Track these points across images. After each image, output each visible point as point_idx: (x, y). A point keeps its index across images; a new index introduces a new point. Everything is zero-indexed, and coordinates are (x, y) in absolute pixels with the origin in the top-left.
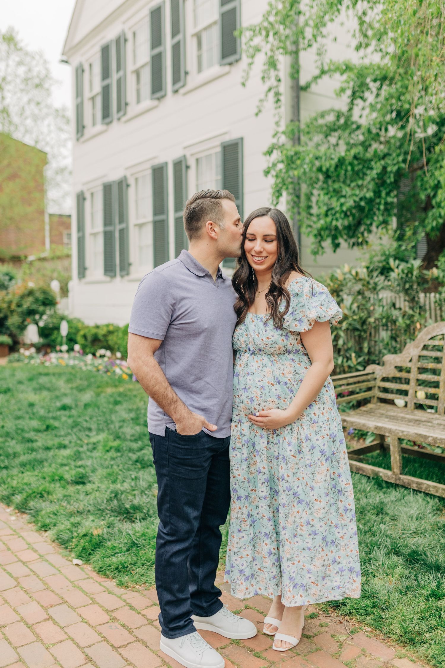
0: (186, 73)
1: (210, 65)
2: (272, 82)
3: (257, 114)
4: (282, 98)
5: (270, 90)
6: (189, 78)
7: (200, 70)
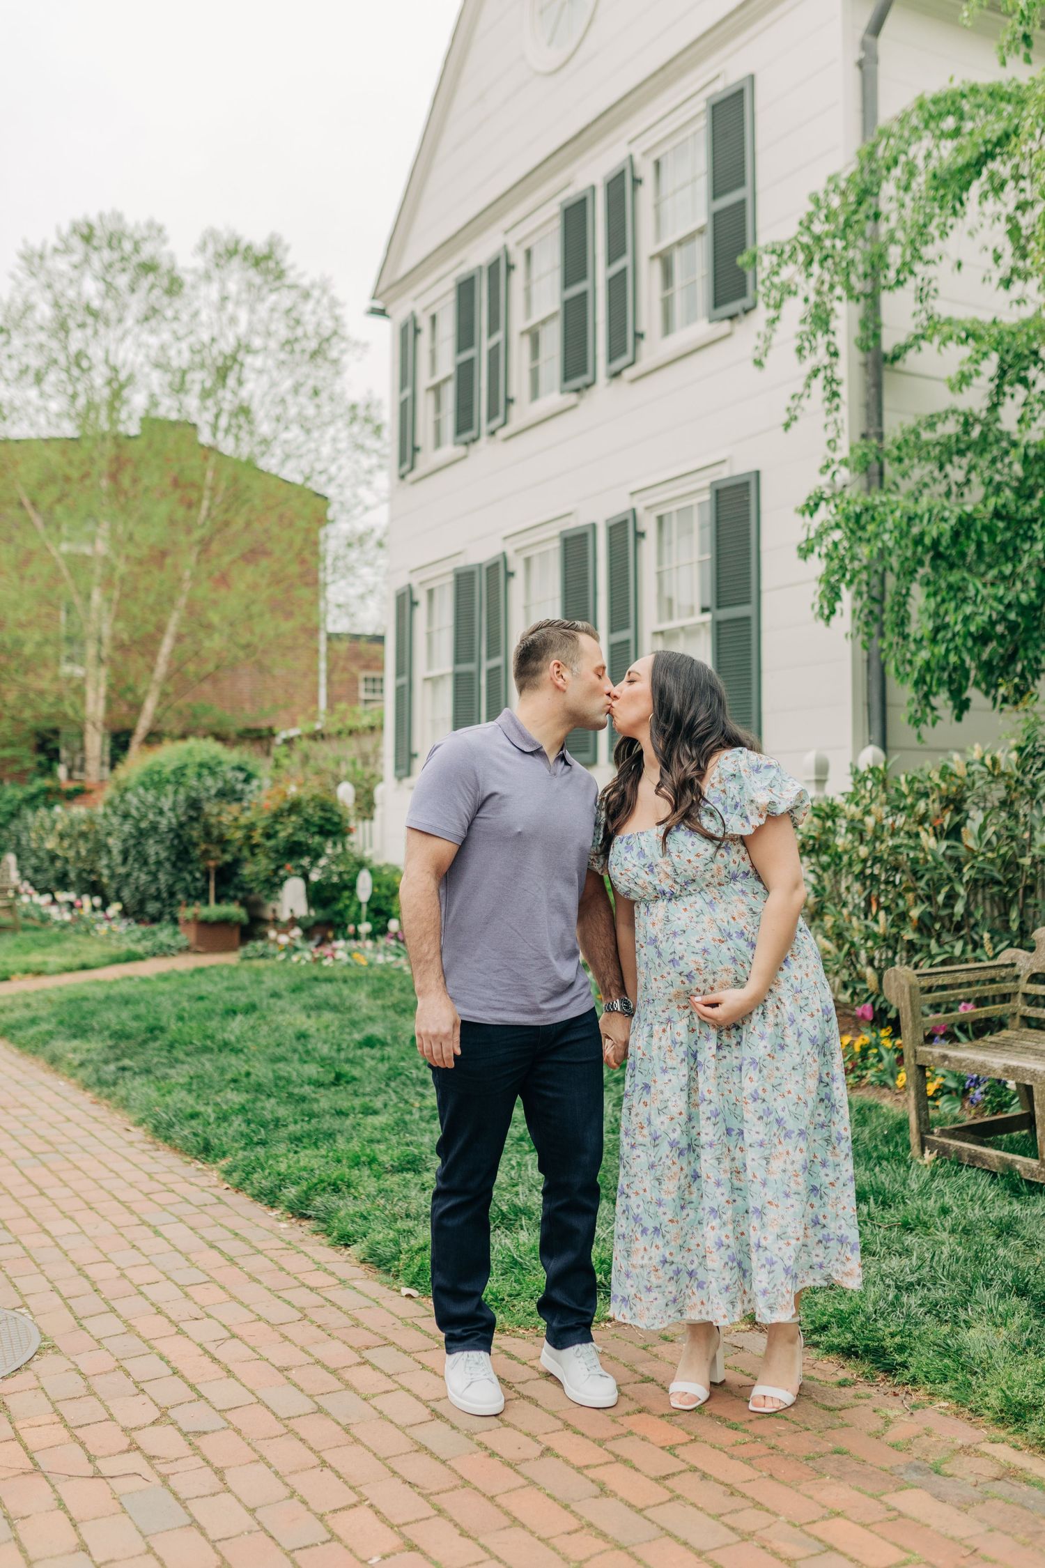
0: (639, 336)
1: (690, 320)
2: (822, 357)
3: (787, 426)
4: (843, 390)
5: (815, 373)
6: (644, 346)
7: (667, 329)
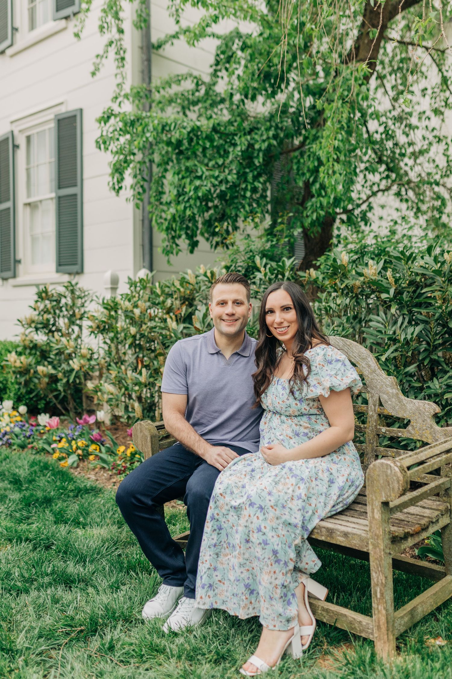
0: (15, 30)
2: (114, 34)
3: (93, 74)
4: (128, 57)
5: (111, 43)
6: (18, 36)
7: (32, 26)
